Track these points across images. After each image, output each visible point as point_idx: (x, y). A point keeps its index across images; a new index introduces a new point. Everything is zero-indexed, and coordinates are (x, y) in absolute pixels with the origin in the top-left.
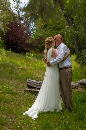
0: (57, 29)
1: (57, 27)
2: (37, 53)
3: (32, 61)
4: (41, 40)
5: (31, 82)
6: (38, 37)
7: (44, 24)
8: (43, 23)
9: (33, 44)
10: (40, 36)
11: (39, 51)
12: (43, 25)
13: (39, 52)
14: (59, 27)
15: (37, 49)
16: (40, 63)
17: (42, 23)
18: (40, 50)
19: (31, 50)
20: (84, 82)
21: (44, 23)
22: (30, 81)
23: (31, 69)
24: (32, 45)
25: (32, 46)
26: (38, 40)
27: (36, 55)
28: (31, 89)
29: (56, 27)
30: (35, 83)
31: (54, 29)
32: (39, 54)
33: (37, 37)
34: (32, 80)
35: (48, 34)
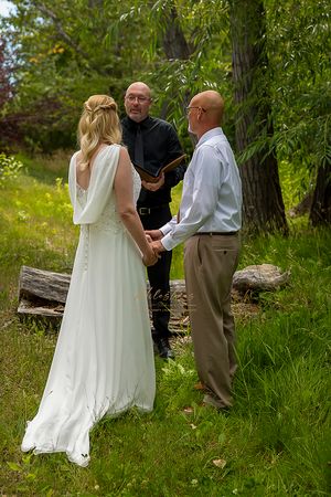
0: (109, 72)
1: (109, 62)
2: (32, 158)
3: (18, 189)
4: (49, 107)
5: (37, 278)
6: (40, 98)
7: (61, 50)
8: (57, 46)
9: (18, 124)
10: (47, 92)
11: (41, 150)
12: (58, 53)
13: (38, 152)
14: (116, 64)
15: (31, 142)
16: (52, 194)
17: (54, 47)
18: (42, 145)
19: (10, 143)
20: (254, 280)
21: (60, 47)
22: (33, 274)
23: (20, 221)
24: (13, 128)
25: (15, 127)
26: (38, 107)
27: (30, 162)
28: (41, 309)
29: (104, 64)
30: (56, 282)
31: (96, 68)
32: (39, 159)
33: (35, 99)
34: (42, 272)
35: (74, 86)
